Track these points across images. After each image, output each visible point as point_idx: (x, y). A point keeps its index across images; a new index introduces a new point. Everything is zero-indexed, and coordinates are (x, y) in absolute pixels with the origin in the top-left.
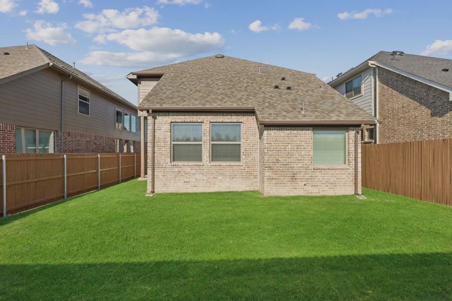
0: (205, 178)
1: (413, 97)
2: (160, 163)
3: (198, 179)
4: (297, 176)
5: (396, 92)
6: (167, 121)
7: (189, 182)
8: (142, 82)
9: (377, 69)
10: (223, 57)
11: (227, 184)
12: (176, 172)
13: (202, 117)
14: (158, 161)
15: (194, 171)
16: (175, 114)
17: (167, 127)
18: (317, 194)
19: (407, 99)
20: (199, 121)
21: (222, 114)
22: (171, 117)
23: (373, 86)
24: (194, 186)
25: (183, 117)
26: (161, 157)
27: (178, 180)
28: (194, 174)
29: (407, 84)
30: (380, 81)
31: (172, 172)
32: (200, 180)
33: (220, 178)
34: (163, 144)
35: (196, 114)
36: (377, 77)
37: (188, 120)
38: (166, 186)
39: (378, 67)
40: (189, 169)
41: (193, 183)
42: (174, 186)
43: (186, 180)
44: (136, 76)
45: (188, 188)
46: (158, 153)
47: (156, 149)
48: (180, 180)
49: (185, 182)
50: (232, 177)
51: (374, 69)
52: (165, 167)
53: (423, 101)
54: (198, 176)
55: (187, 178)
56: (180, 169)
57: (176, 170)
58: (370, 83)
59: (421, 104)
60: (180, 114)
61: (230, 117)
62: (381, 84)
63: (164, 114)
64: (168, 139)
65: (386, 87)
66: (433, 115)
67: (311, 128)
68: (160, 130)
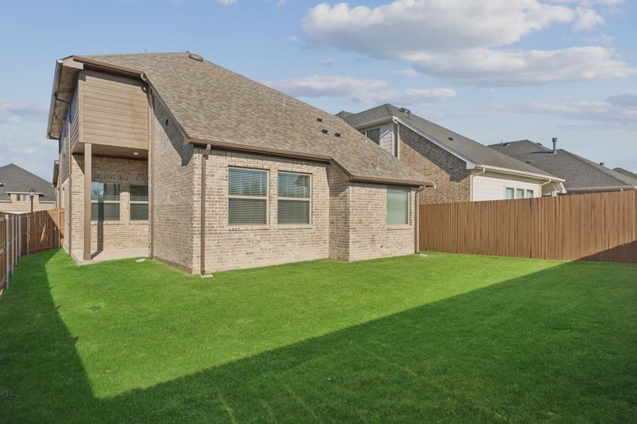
0: (271, 246)
1: (434, 161)
2: (213, 227)
3: (263, 248)
4: (376, 238)
5: (417, 153)
6: (223, 164)
7: (252, 253)
8: (87, 77)
9: (399, 126)
10: (201, 60)
11: (297, 253)
12: (235, 239)
13: (269, 162)
14: (209, 224)
15: (258, 238)
16: (235, 154)
17: (223, 172)
18: (390, 256)
19: (429, 162)
20: (265, 167)
21: (291, 161)
22: (229, 158)
23: (393, 143)
24: (258, 259)
25: (245, 160)
26: (214, 218)
27: (238, 251)
28: (258, 241)
29: (429, 147)
30: (401, 139)
31: (229, 239)
32: (266, 249)
33: (289, 245)
34: (217, 197)
35: (261, 157)
36: (398, 134)
37: (252, 166)
38: (222, 262)
39: (400, 124)
40: (252, 236)
41: (257, 254)
42: (233, 261)
43: (249, 250)
44: (82, 64)
45: (250, 262)
46: (209, 211)
47: (207, 205)
48: (241, 251)
49: (247, 254)
50: (303, 243)
51: (395, 125)
52: (220, 233)
53: (443, 166)
54: (264, 245)
55: (250, 247)
56: (241, 235)
57: (236, 236)
58: (390, 139)
59: (442, 168)
60: (241, 155)
61: (300, 165)
62: (402, 143)
63: (218, 152)
64: (226, 191)
65: (408, 147)
66: (452, 179)
67: (386, 187)
68: (213, 176)
